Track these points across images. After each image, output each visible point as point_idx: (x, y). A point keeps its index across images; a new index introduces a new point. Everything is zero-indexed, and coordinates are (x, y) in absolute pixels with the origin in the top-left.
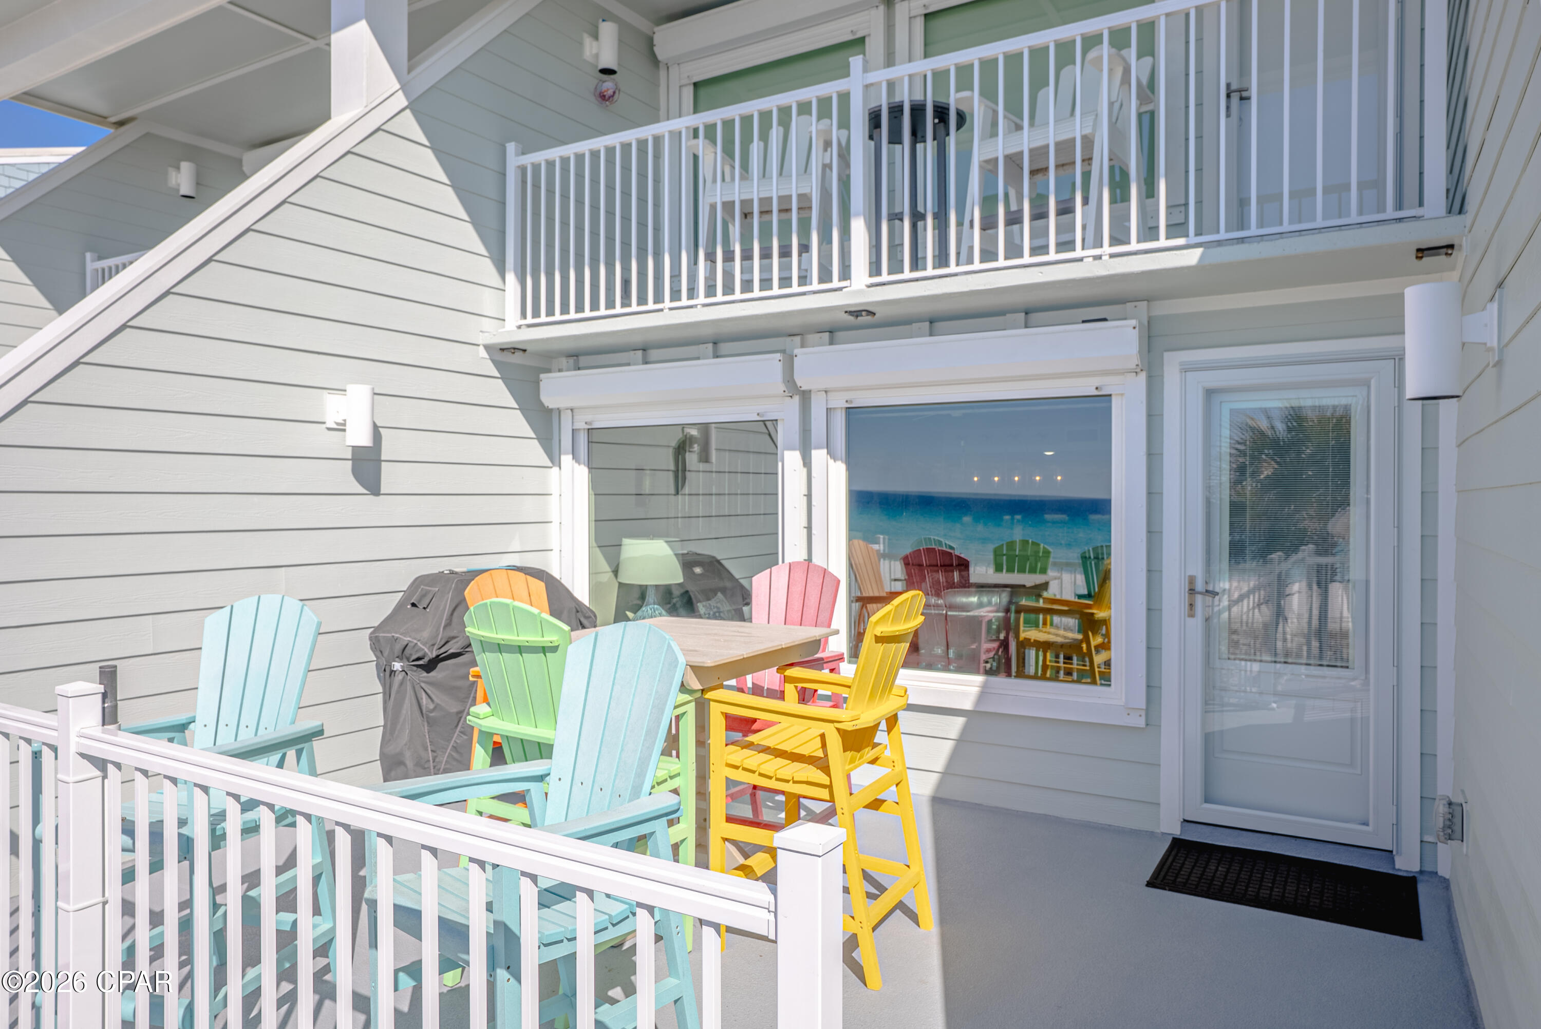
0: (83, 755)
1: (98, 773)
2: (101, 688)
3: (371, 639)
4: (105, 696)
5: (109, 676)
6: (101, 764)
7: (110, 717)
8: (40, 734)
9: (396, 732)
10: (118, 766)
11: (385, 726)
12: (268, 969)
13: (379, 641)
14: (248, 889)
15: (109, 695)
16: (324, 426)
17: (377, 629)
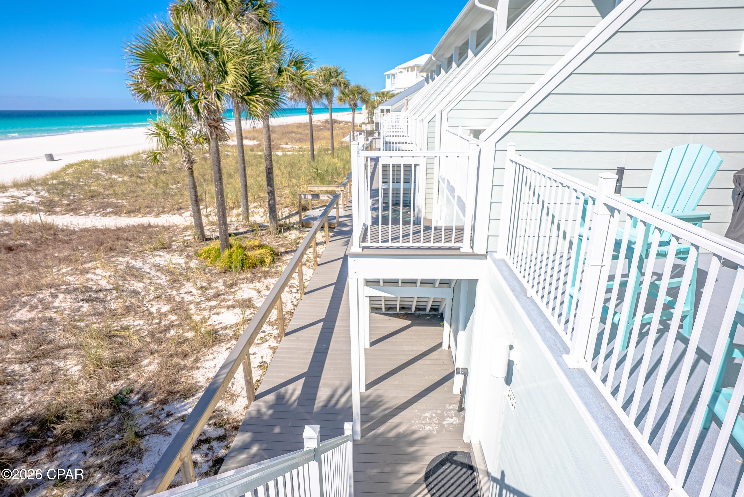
0: (605, 204)
1: (610, 214)
2: (617, 177)
3: (735, 176)
4: (618, 180)
5: (621, 171)
6: (612, 210)
7: (618, 190)
8: (589, 193)
9: (738, 228)
10: (619, 211)
11: (731, 224)
12: (656, 316)
13: (740, 178)
14: (656, 280)
15: (619, 180)
16: (738, 53)
17: (739, 172)
